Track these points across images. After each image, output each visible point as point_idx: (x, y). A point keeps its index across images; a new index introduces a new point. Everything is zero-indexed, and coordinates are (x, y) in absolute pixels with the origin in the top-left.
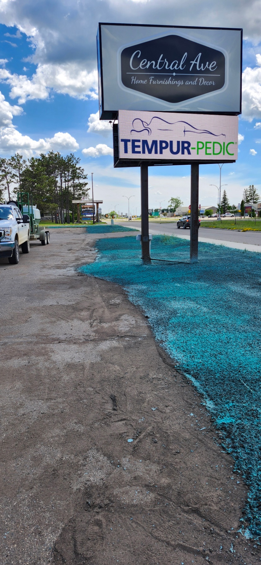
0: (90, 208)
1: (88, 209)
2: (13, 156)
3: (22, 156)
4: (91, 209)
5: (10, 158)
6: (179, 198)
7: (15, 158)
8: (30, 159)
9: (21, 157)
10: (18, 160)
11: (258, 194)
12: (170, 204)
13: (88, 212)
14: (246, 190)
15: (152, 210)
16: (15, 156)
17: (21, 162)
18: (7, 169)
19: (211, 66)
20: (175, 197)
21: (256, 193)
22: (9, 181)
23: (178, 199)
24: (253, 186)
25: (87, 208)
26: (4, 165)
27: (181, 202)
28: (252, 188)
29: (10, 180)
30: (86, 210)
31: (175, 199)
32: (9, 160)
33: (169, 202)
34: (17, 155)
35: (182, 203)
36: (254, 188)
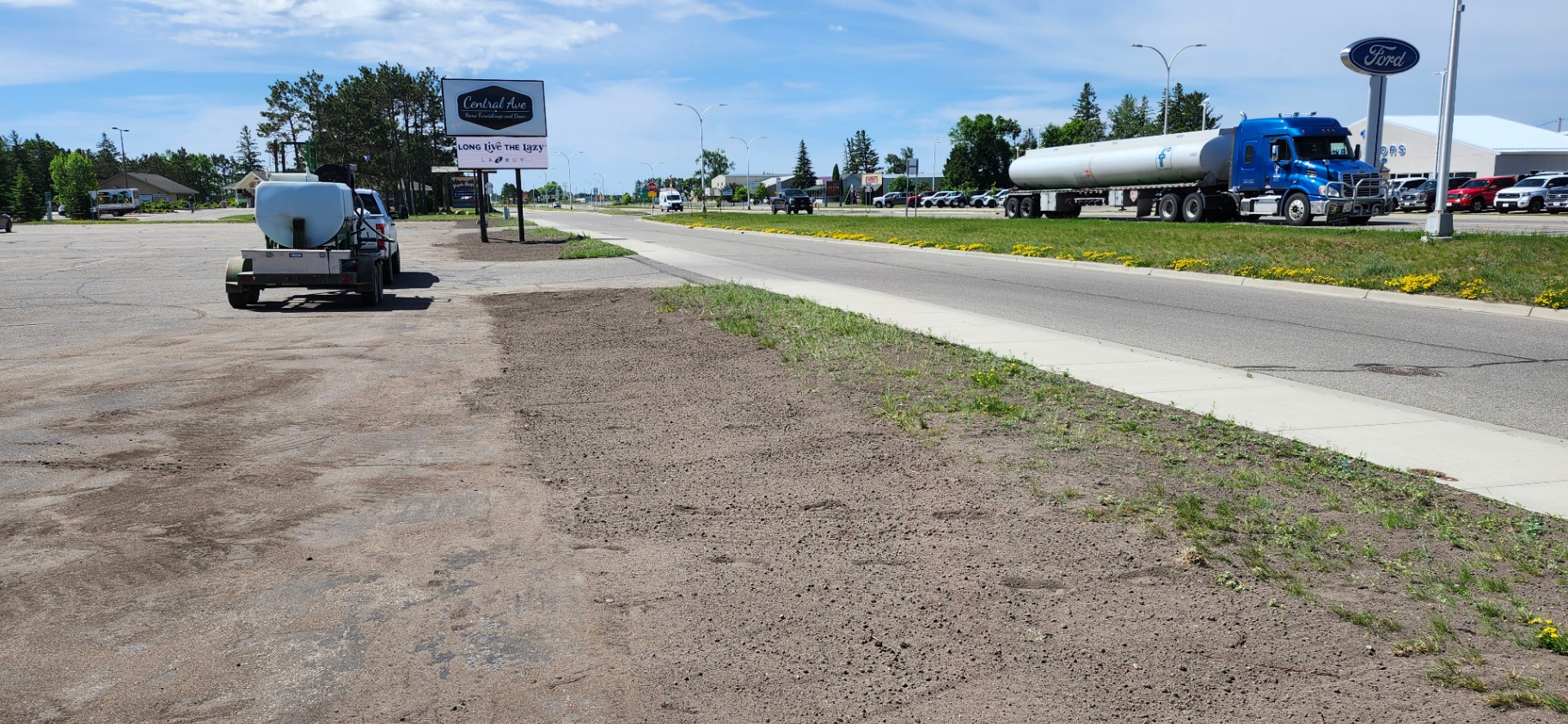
0: (469, 182)
1: (467, 184)
2: (304, 75)
3: (322, 76)
4: (472, 185)
5: (298, 80)
6: (723, 152)
7: (309, 80)
8: (339, 83)
9: (320, 78)
10: (316, 85)
11: (876, 152)
12: (700, 166)
13: (467, 190)
14: (850, 140)
15: (660, 180)
16: (308, 76)
17: (321, 88)
18: (292, 103)
19: (522, 106)
20: (712, 149)
21: (871, 148)
22: (296, 127)
23: (720, 153)
24: (863, 132)
25: (463, 182)
26: (285, 94)
27: (728, 163)
28: (861, 137)
29: (300, 126)
30: (461, 187)
31: (713, 155)
32: (295, 84)
33: (697, 160)
34: (311, 74)
35: (731, 165)
36: (866, 138)
